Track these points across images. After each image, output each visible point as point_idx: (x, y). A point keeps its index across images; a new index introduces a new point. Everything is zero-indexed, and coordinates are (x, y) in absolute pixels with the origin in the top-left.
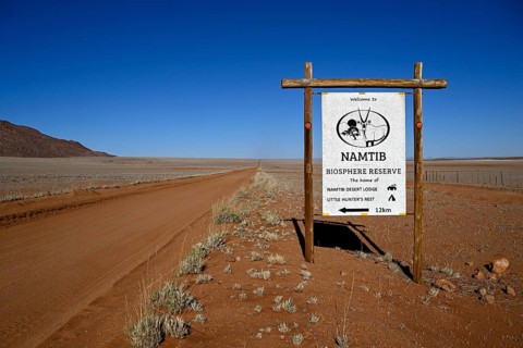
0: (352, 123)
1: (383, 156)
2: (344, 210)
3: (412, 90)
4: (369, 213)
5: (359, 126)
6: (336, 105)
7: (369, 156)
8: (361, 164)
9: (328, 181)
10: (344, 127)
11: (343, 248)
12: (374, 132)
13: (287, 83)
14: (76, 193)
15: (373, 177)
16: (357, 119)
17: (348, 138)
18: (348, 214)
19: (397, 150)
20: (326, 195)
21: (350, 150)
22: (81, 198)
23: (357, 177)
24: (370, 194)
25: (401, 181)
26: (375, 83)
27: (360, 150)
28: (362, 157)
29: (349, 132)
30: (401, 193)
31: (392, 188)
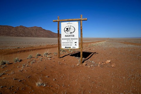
0: (67, 29)
1: (74, 36)
2: (66, 47)
3: (80, 21)
4: (71, 48)
5: (69, 29)
6: (64, 25)
7: (71, 36)
8: (69, 37)
9: (62, 41)
10: (66, 30)
11: (75, 56)
12: (72, 31)
13: (54, 21)
14: (47, 46)
15: (72, 40)
16: (68, 28)
17: (66, 32)
18: (67, 48)
19: (77, 34)
20: (62, 44)
21: (67, 34)
22: (47, 47)
23: (68, 40)
24: (71, 44)
25: (77, 41)
26: (71, 20)
27: (69, 34)
28: (69, 36)
29: (67, 31)
30: (78, 44)
31: (76, 43)
